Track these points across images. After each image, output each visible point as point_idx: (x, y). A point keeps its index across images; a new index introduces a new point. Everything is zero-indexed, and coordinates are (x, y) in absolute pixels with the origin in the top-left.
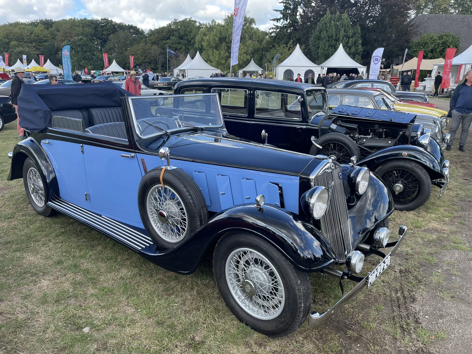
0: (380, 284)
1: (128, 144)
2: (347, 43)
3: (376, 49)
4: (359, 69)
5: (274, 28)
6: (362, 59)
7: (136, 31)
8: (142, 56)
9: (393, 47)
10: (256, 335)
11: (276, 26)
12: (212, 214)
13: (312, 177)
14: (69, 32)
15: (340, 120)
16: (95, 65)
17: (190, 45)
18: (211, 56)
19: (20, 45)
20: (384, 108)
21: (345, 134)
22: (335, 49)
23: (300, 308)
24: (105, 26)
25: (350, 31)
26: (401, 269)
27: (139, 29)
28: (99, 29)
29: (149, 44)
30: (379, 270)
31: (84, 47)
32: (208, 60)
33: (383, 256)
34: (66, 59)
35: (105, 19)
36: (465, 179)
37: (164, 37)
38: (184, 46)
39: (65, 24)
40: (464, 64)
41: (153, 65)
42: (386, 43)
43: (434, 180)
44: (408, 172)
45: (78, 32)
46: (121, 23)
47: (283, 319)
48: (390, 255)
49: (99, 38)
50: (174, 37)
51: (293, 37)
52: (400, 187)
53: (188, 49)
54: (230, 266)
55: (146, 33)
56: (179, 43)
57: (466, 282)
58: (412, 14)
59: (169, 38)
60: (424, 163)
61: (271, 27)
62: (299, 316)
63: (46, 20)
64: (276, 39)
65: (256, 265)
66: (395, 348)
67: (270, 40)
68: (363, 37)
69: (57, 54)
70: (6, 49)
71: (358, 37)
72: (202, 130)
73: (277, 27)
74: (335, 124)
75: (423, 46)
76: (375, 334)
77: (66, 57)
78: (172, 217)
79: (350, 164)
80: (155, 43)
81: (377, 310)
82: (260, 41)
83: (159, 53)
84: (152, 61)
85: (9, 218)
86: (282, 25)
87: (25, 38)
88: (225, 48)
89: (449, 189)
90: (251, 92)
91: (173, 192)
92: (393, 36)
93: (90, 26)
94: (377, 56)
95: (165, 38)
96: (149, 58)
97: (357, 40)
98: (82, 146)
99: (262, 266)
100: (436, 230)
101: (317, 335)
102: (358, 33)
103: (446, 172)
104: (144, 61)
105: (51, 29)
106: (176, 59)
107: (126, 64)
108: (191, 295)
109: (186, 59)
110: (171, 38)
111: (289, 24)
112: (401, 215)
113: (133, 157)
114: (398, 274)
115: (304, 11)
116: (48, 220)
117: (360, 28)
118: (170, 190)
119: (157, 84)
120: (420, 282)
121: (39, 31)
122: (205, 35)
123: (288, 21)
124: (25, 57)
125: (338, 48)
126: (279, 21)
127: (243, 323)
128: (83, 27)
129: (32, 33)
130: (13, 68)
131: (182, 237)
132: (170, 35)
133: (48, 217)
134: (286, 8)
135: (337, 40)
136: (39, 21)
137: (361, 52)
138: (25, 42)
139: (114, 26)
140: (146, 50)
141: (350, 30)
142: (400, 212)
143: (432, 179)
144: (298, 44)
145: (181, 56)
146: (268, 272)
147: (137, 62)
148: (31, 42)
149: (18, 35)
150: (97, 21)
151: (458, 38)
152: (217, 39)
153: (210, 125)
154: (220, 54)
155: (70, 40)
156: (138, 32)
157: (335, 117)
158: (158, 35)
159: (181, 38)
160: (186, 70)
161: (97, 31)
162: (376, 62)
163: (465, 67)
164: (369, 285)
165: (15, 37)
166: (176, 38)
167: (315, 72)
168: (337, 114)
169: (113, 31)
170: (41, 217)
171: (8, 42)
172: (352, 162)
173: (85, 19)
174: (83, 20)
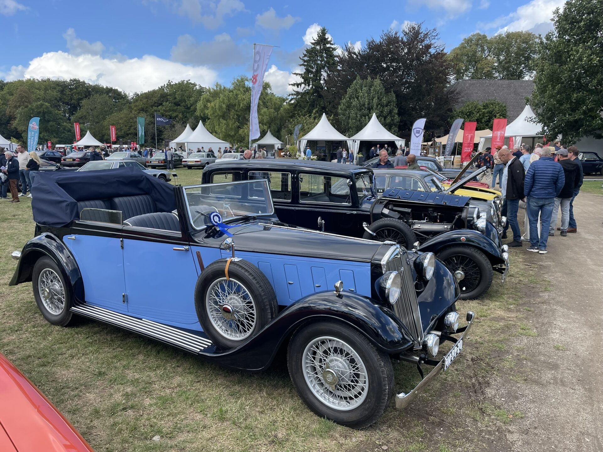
0: (454, 372)
1: (181, 236)
2: (382, 112)
3: (416, 120)
4: (397, 143)
5: (294, 94)
6: (399, 131)
7: (117, 94)
8: (126, 126)
9: (433, 117)
10: (340, 428)
11: (296, 92)
12: (282, 308)
13: (384, 262)
14: (26, 96)
15: (392, 204)
16: (62, 138)
17: (189, 113)
18: (217, 127)
20: (434, 189)
21: (398, 219)
23: (385, 390)
24: (76, 88)
25: (384, 99)
26: (472, 357)
27: (121, 92)
28: (67, 92)
29: (135, 111)
30: (453, 354)
31: (46, 116)
32: (213, 132)
33: (455, 341)
34: (33, 133)
35: (75, 80)
36: (526, 265)
37: (155, 103)
38: (181, 114)
39: (21, 86)
40: (514, 136)
42: (425, 113)
43: (495, 266)
44: (468, 258)
45: (39, 96)
46: (96, 85)
47: (367, 405)
48: (462, 339)
49: (67, 104)
50: (168, 103)
51: (317, 105)
52: (461, 274)
53: (186, 117)
54: (307, 358)
55: (130, 98)
56: (175, 111)
57: (537, 365)
58: (452, 78)
59: (161, 104)
60: (484, 248)
61: (291, 93)
62: (384, 399)
64: (297, 107)
65: (335, 354)
66: (477, 428)
67: (289, 108)
68: (399, 105)
69: (8, 123)
71: (393, 106)
72: (254, 218)
73: (298, 93)
74: (386, 208)
75: (468, 116)
76: (456, 418)
77: (33, 131)
78: (238, 312)
79: (414, 250)
80: (143, 110)
81: (455, 396)
82: (277, 109)
85: (16, 331)
86: (304, 91)
88: (235, 117)
89: (511, 276)
90: (294, 175)
91: (239, 285)
92: (433, 104)
93: (55, 89)
94: (419, 128)
97: (393, 109)
98: (122, 241)
99: (342, 353)
100: (503, 319)
101: (400, 423)
102: (393, 101)
103: (505, 256)
105: (1, 92)
106: (171, 130)
107: (103, 136)
108: (261, 397)
109: (184, 130)
110: (164, 104)
111: (312, 90)
112: (465, 305)
113: (187, 250)
114: (470, 363)
115: (328, 75)
116: (67, 330)
117: (395, 96)
118: (235, 282)
119: (150, 162)
120: (493, 368)
122: (208, 101)
123: (311, 86)
125: (370, 118)
126: (299, 86)
127: (324, 418)
128: (45, 89)
131: (248, 333)
132: (163, 101)
133: (66, 327)
134: (308, 71)
135: (370, 109)
137: (397, 122)
139: (87, 89)
140: (131, 118)
141: (384, 97)
142: (463, 302)
143: (492, 265)
144: (324, 114)
145: (178, 126)
146: (348, 360)
147: (120, 133)
150: (64, 82)
151: (505, 107)
152: (224, 106)
153: (260, 213)
154: (228, 125)
155: (27, 107)
156: (120, 96)
157: (386, 202)
158: (147, 101)
159: (177, 104)
160: (186, 144)
161: (65, 94)
162: (417, 135)
163: (515, 139)
164: (445, 368)
166: (170, 105)
168: (387, 198)
169: (86, 95)
170: (57, 328)
172: (415, 247)
173: (49, 80)
174: (45, 81)
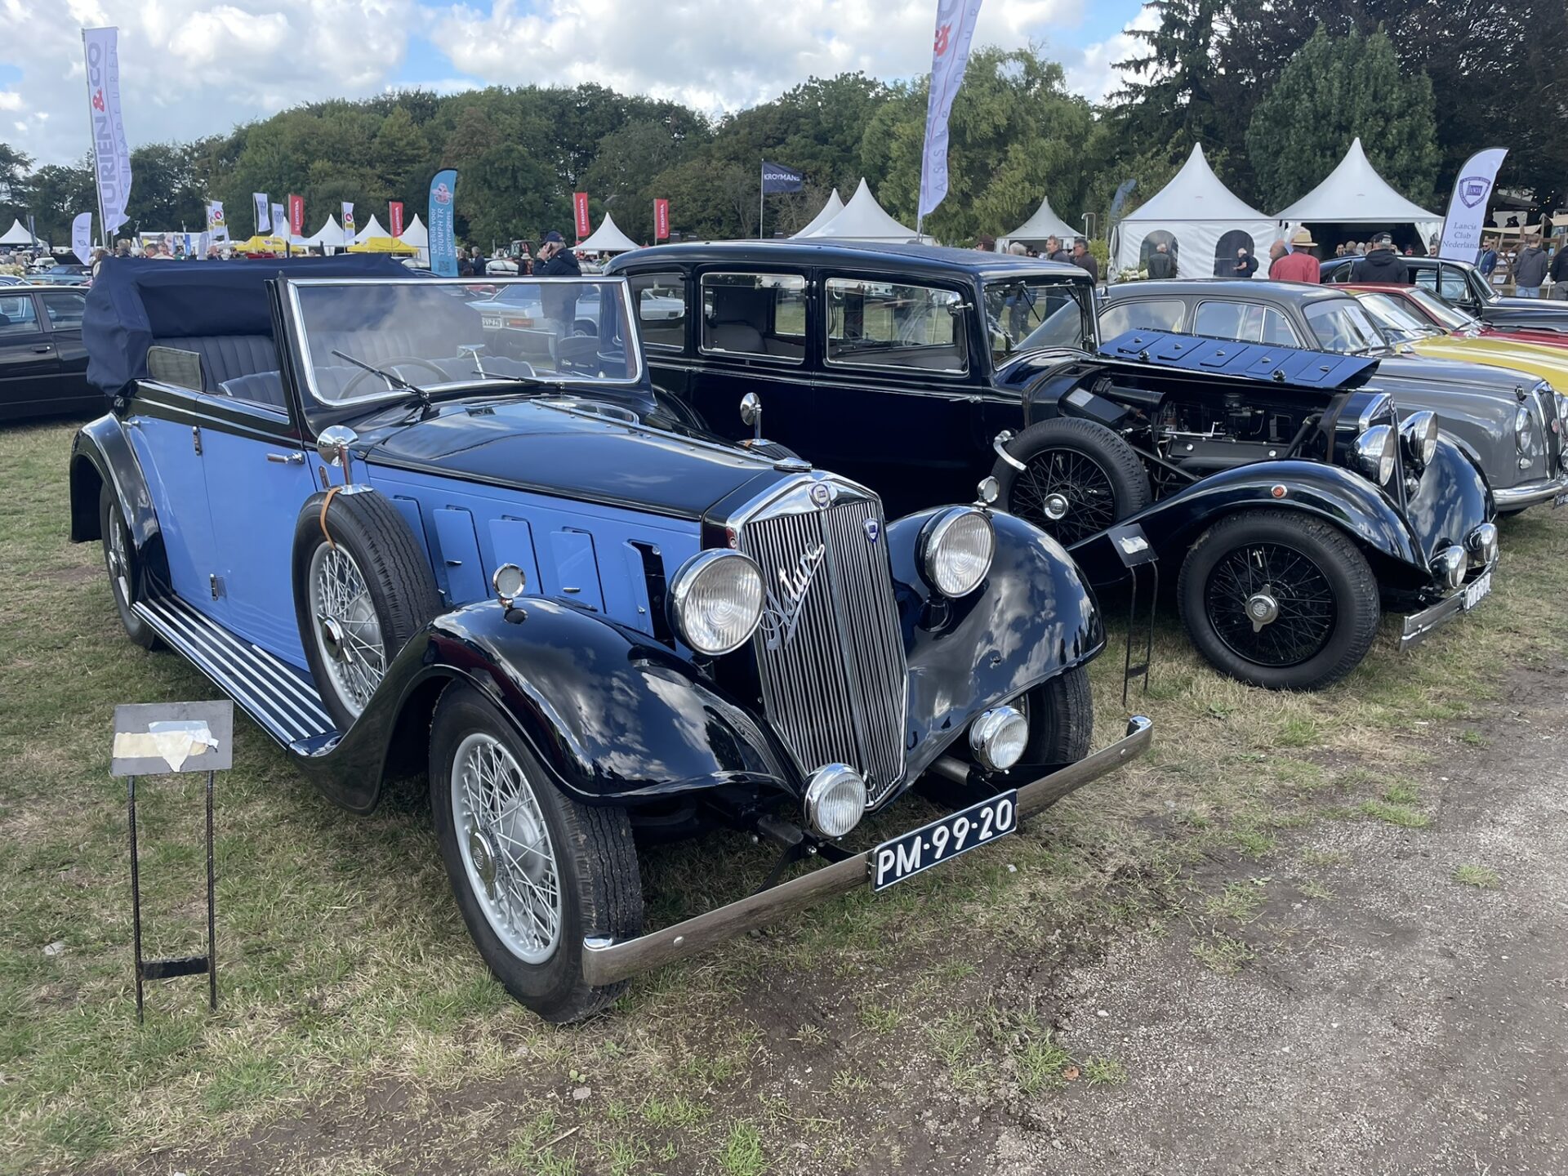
1: (286, 421)
2: (1382, 134)
4: (1419, 228)
5: (1126, 93)
7: (684, 120)
8: (695, 200)
11: (1131, 85)
14: (480, 131)
17: (847, 161)
19: (339, 172)
22: (1336, 155)
24: (592, 106)
25: (1394, 96)
26: (1128, 864)
27: (693, 113)
28: (573, 118)
29: (719, 160)
30: (939, 839)
31: (519, 177)
34: (440, 211)
35: (590, 87)
37: (768, 137)
38: (829, 163)
39: (471, 105)
41: (726, 229)
44: (1299, 555)
45: (509, 131)
46: (637, 98)
49: (572, 148)
50: (797, 138)
52: (1269, 606)
53: (838, 172)
55: (712, 127)
56: (813, 156)
57: (1336, 922)
59: (781, 141)
61: (1115, 90)
63: (418, 93)
64: (1131, 131)
70: (299, 185)
71: (1422, 116)
73: (1136, 89)
74: (1087, 389)
76: (886, 1043)
77: (441, 206)
78: (356, 643)
80: (736, 158)
82: (1076, 140)
83: (746, 188)
84: (724, 214)
86: (1154, 82)
87: (355, 150)
93: (546, 110)
94: (1479, 179)
95: (770, 141)
96: (715, 207)
97: (1420, 126)
98: (195, 433)
102: (1424, 99)
104: (700, 216)
105: (428, 123)
106: (797, 207)
107: (643, 226)
109: (825, 205)
110: (790, 138)
111: (1181, 78)
114: (1104, 879)
115: (1233, 32)
117: (1430, 85)
120: (1159, 909)
121: (396, 128)
123: (1178, 66)
124: (348, 207)
125: (1345, 153)
126: (1142, 68)
128: (525, 113)
129: (375, 136)
130: (314, 241)
132: (786, 131)
134: (1171, 23)
135: (1345, 129)
136: (396, 98)
138: (354, 163)
139: (616, 108)
140: (708, 180)
141: (1396, 89)
144: (1199, 144)
145: (815, 195)
147: (678, 219)
148: (371, 164)
149: (332, 140)
150: (565, 92)
156: (690, 123)
157: (1095, 369)
158: (750, 133)
159: (821, 138)
161: (566, 124)
162: (1471, 199)
165: (324, 148)
166: (803, 142)
167: (1257, 238)
169: (612, 124)
171: (307, 163)
173: (532, 88)
174: (524, 92)
